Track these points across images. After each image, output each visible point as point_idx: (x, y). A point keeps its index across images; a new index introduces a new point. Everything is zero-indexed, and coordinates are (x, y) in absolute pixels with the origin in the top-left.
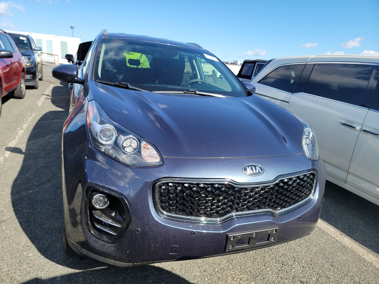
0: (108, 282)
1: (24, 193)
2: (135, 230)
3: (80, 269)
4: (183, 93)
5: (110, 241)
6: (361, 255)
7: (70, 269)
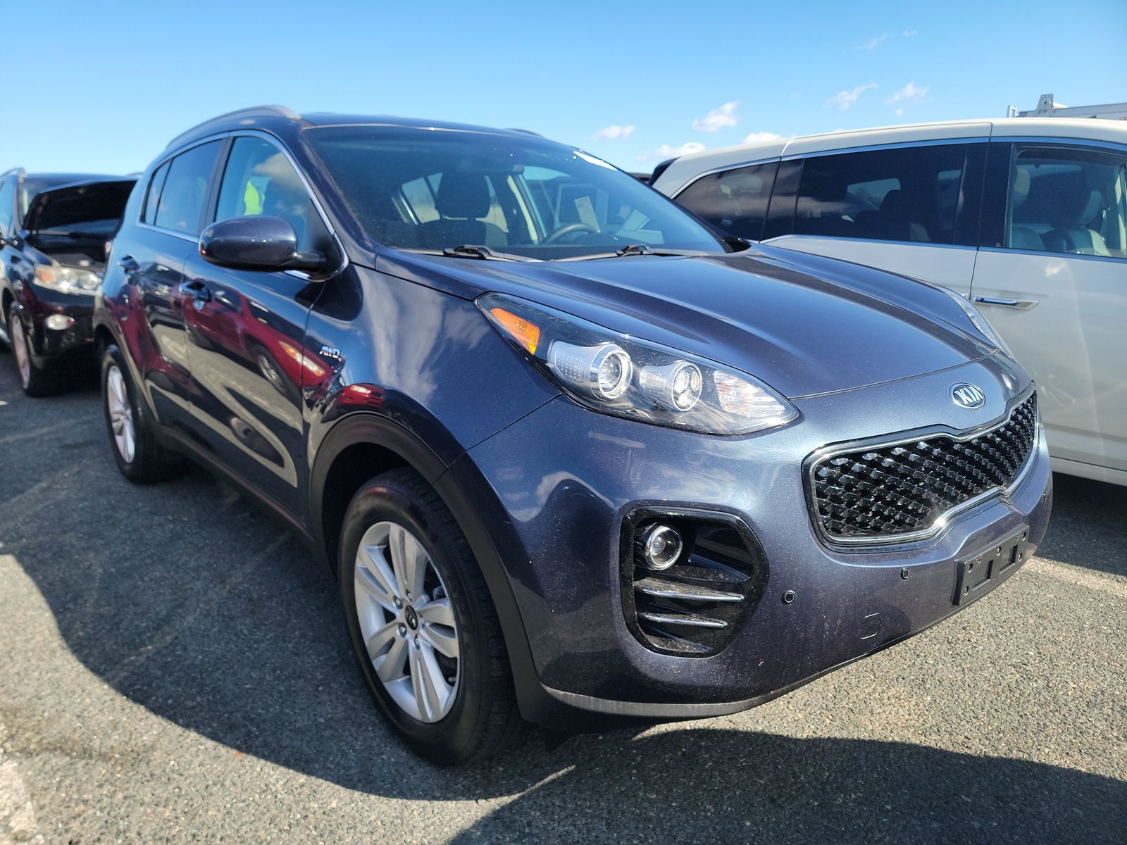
0: (611, 798)
1: (133, 658)
2: (783, 596)
3: (509, 793)
4: (615, 255)
5: (703, 651)
6: (1073, 582)
7: (482, 802)
